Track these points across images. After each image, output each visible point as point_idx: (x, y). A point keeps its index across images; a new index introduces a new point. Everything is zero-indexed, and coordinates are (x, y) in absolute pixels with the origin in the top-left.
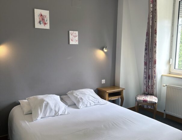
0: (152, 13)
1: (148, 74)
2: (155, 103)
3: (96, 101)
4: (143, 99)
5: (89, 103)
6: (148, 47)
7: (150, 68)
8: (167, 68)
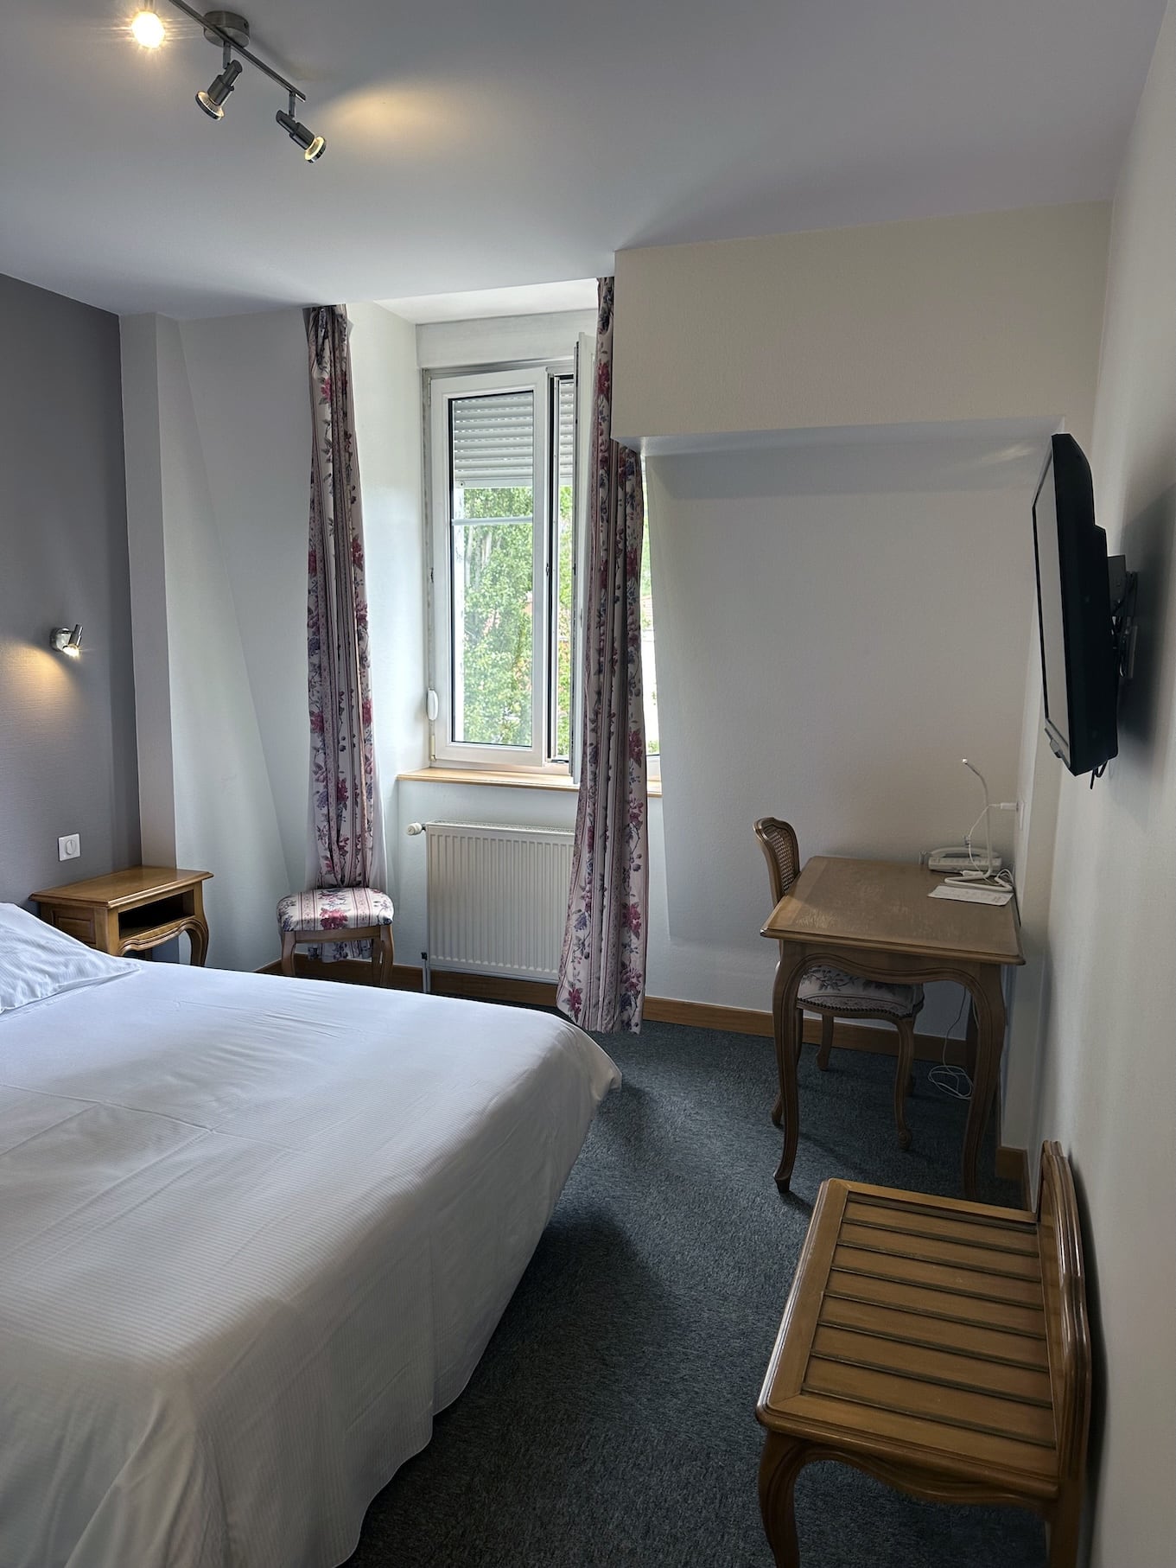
0: (330, 454)
1: (331, 776)
2: (386, 920)
3: (63, 969)
4: (324, 911)
7: (342, 743)
8: (419, 741)
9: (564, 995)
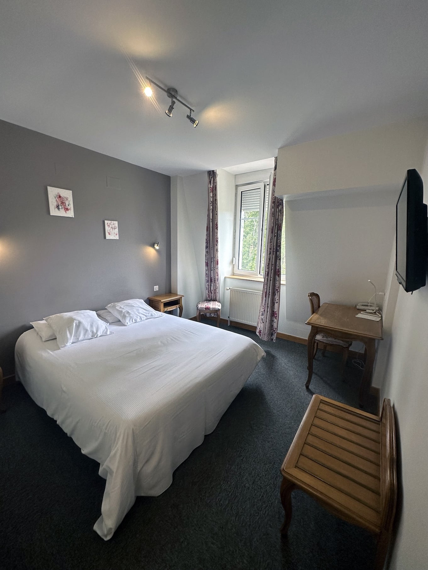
0: (212, 204)
1: (209, 276)
2: (219, 309)
3: (148, 314)
4: (206, 306)
5: (139, 317)
6: (209, 244)
7: (212, 269)
8: (230, 269)
9: (258, 331)
